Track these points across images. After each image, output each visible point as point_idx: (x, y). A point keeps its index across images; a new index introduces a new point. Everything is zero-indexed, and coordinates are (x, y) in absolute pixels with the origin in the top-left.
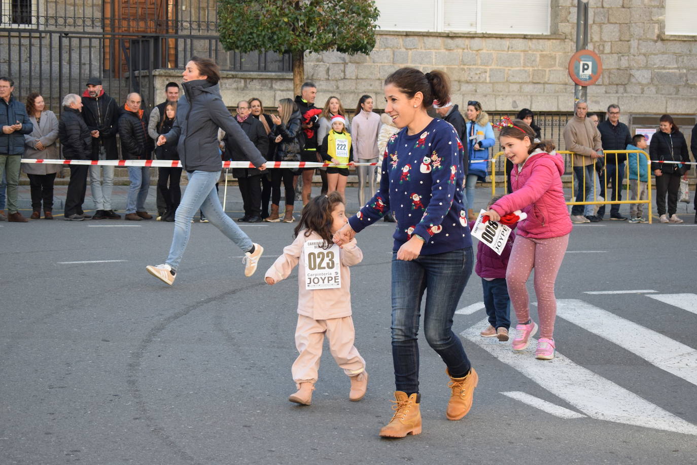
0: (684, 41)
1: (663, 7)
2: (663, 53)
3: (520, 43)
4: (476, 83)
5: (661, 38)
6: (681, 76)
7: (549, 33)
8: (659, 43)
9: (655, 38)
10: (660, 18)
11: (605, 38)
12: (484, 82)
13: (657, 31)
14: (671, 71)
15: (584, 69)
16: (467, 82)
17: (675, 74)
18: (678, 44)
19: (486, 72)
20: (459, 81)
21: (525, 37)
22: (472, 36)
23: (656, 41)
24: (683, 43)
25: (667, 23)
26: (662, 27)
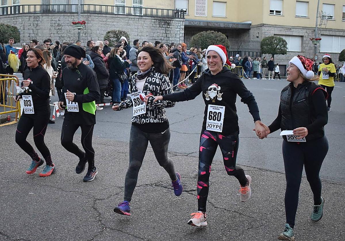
0: (323, 53)
1: (320, 47)
2: (320, 55)
3: (297, 53)
5: (320, 53)
7: (300, 51)
8: (319, 54)
11: (311, 52)
13: (319, 51)
15: (316, 58)
20: (287, 60)
21: (298, 52)
22: (290, 52)
25: (321, 50)
26: (320, 51)
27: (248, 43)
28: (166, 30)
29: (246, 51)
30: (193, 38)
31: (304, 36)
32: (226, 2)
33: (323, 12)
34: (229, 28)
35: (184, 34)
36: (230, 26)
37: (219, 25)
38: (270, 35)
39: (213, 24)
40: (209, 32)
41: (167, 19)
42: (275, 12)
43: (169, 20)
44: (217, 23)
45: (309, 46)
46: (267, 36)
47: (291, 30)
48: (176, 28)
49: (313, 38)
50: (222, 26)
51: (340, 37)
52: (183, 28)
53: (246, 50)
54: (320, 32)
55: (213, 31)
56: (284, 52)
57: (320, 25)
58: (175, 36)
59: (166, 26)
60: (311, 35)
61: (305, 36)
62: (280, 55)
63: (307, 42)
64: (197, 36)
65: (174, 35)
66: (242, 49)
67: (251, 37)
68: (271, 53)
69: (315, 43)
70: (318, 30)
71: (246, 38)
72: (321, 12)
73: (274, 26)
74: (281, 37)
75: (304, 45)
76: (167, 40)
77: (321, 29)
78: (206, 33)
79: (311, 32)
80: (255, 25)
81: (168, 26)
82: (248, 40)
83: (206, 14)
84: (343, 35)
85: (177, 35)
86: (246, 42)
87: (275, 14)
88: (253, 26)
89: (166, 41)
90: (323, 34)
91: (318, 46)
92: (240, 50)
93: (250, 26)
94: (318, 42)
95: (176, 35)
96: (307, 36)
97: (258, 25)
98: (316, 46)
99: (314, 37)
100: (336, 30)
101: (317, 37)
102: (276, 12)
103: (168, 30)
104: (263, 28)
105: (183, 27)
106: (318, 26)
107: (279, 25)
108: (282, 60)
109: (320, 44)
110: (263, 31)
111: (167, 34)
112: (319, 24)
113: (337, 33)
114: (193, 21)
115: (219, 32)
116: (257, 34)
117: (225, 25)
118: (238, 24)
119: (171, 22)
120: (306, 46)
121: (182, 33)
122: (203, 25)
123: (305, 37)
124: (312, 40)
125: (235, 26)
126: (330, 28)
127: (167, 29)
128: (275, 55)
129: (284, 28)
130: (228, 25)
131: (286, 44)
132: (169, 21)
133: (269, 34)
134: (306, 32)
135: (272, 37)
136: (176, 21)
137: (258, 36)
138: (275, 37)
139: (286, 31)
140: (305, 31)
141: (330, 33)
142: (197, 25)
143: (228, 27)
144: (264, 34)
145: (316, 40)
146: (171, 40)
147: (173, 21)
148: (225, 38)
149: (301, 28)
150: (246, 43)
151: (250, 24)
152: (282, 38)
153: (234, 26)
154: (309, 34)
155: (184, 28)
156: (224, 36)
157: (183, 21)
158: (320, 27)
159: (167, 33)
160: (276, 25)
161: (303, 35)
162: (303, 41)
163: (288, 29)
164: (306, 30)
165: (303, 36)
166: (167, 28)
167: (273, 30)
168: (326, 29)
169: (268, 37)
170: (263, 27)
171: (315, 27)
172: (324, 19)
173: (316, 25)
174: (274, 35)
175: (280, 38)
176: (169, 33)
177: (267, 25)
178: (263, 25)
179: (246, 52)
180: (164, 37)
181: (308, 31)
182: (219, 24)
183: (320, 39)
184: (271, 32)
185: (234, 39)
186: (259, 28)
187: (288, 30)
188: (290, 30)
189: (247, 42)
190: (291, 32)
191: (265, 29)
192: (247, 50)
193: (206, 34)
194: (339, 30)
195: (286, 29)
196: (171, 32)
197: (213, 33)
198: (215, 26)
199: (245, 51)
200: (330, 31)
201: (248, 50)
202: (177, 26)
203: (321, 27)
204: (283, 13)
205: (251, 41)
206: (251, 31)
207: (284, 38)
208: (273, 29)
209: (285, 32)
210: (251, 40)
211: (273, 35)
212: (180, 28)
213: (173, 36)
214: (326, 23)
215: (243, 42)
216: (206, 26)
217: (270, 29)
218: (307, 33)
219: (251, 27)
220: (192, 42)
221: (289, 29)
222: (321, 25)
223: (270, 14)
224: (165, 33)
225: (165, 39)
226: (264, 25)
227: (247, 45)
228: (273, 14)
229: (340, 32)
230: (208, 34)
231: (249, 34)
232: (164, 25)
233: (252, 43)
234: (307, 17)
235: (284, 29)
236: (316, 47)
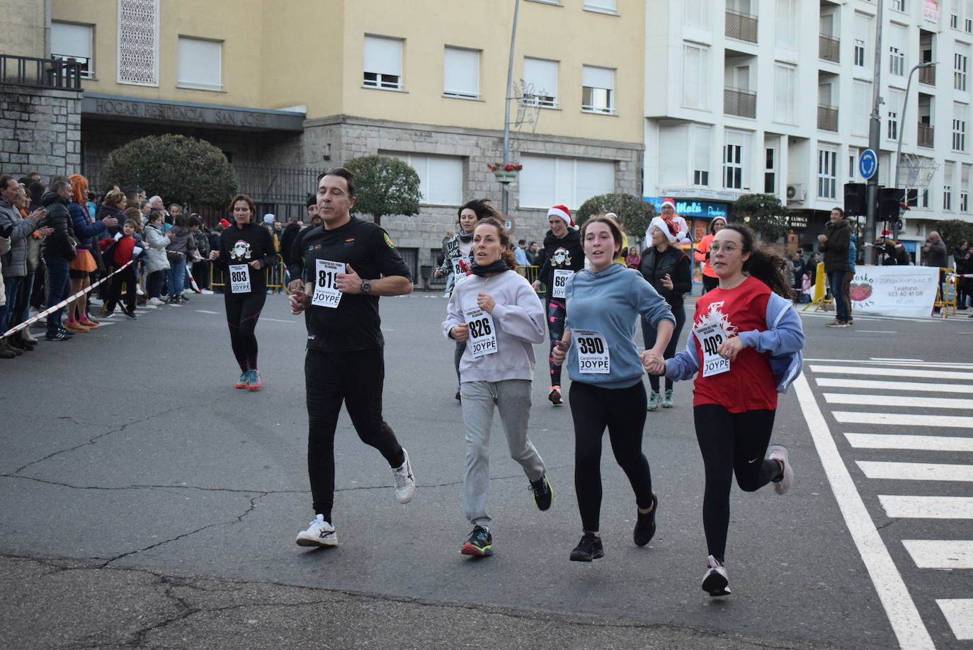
0: (528, 211)
1: (518, 191)
2: (519, 217)
4: (430, 232)
5: (518, 209)
6: (527, 230)
8: (517, 212)
9: (514, 208)
10: (517, 197)
12: (433, 232)
13: (515, 205)
14: (523, 227)
16: (426, 232)
17: (524, 229)
18: (525, 213)
19: (434, 226)
20: (422, 231)
22: (428, 206)
23: (515, 211)
24: (528, 213)
25: (520, 201)
26: (518, 203)
27: (296, 177)
28: (16, 128)
29: (292, 202)
30: (111, 158)
31: (471, 158)
32: (222, 42)
33: (527, 82)
34: (234, 126)
35: (79, 143)
36: (239, 120)
37: (201, 115)
38: (366, 152)
39: (181, 112)
40: (165, 138)
41: (21, 91)
42: (379, 78)
43: (26, 95)
44: (193, 108)
45: (485, 188)
46: (357, 156)
47: (431, 136)
48: (53, 123)
49: (498, 165)
50: (210, 118)
51: (575, 162)
52: (75, 125)
53: (290, 199)
54: (519, 145)
55: (181, 136)
56: (410, 209)
57: (517, 124)
58: (50, 149)
59: (15, 115)
60: (489, 153)
61: (474, 157)
62: (398, 216)
63: (480, 176)
64: (127, 152)
65: (47, 146)
66: (276, 195)
67: (307, 157)
68: (372, 211)
69: (504, 179)
70: (510, 139)
71: (288, 161)
72: (521, 83)
73: (379, 124)
74: (401, 159)
75: (472, 186)
76: (21, 164)
77: (521, 137)
78: (157, 143)
79: (490, 143)
80: (318, 120)
81: (25, 116)
82: (296, 168)
83: (156, 77)
84: (586, 156)
85: (55, 146)
86: (290, 174)
87: (379, 86)
88: (311, 121)
89: (17, 168)
90: (526, 151)
91: (513, 187)
92: (270, 201)
93: (302, 123)
94: (513, 177)
95: (52, 146)
96: (480, 157)
97: (328, 118)
98: (506, 187)
99: (500, 161)
100: (566, 141)
101: (510, 160)
102: (382, 80)
103: (23, 129)
104: (344, 129)
105: (77, 119)
106: (512, 128)
107: (394, 119)
108: (407, 234)
109: (518, 183)
110: (344, 140)
111: (18, 140)
112: (515, 121)
113: (569, 150)
114: (110, 101)
115: (202, 141)
116: (324, 147)
117: (222, 116)
118: (262, 114)
119: (36, 101)
120: (477, 190)
121: (74, 141)
122: (148, 116)
123: (474, 160)
124: (494, 169)
125: (252, 122)
126: (547, 133)
127: (20, 124)
128: (384, 219)
129: (410, 132)
130: (230, 116)
131: (418, 181)
132: (29, 98)
133: (363, 149)
134: (477, 145)
135: (373, 159)
136: (52, 99)
137: (327, 154)
138: (384, 160)
139: (415, 141)
140: (473, 140)
141: (548, 148)
142: (127, 114)
143: (231, 123)
144: (347, 149)
145: (508, 169)
146: (34, 164)
147: (40, 96)
148: (223, 158)
149: (461, 131)
150: (292, 176)
151: (303, 116)
152: (403, 164)
153: (250, 120)
154: (484, 150)
155: (79, 122)
156: (216, 153)
157: (78, 99)
158: (516, 130)
159: (21, 138)
160: (383, 121)
161: (468, 155)
162: (468, 174)
163: (421, 135)
164: (475, 138)
165: (468, 157)
166: (21, 120)
167: (374, 138)
168: (535, 137)
169: (360, 159)
170: (343, 125)
171: (502, 128)
172: (529, 105)
173: (507, 124)
174: (380, 151)
175: (398, 162)
176: (27, 138)
177: (357, 118)
178: (344, 119)
179: (290, 205)
180: (10, 153)
181: (481, 141)
182: (201, 113)
183: (519, 168)
184: (369, 141)
185: (250, 165)
186: (330, 131)
187: (422, 139)
188: (426, 138)
189: (294, 174)
190: (431, 143)
191: (348, 133)
192: (294, 200)
193: (158, 146)
194: (573, 141)
195: (416, 135)
196: (35, 135)
197: (179, 141)
198: (188, 120)
199: (287, 202)
200: (547, 144)
201: (298, 200)
202: (56, 115)
203: (521, 131)
204: (404, 81)
205: (307, 171)
206: (308, 139)
207: (410, 162)
208: (374, 134)
209: (411, 142)
210: (305, 169)
211: (375, 153)
212: (66, 124)
213: (43, 149)
214: (535, 117)
215: (279, 175)
216: (157, 118)
217: (365, 131)
218: (481, 149)
219: (304, 126)
220: (109, 170)
221: (423, 134)
222: (521, 122)
223: (365, 83)
224: (14, 139)
225: (15, 158)
226: (348, 121)
227: (294, 184)
228: (375, 84)
229: (577, 146)
230: (164, 146)
231: (299, 148)
232: (7, 110)
233: (309, 177)
234: (478, 99)
235: (410, 135)
236: (507, 193)
